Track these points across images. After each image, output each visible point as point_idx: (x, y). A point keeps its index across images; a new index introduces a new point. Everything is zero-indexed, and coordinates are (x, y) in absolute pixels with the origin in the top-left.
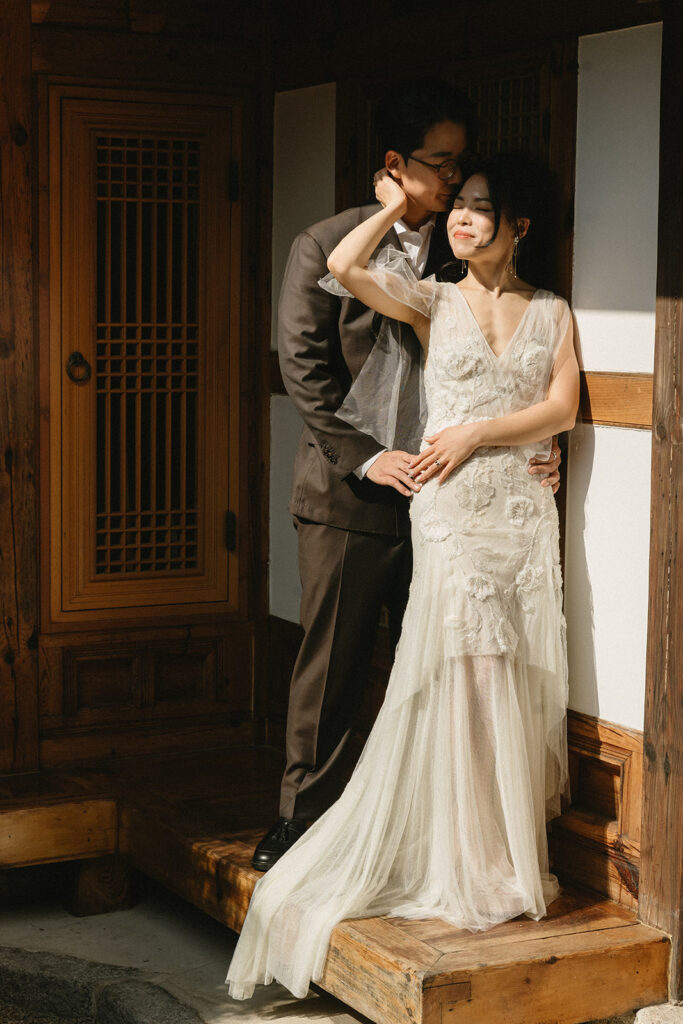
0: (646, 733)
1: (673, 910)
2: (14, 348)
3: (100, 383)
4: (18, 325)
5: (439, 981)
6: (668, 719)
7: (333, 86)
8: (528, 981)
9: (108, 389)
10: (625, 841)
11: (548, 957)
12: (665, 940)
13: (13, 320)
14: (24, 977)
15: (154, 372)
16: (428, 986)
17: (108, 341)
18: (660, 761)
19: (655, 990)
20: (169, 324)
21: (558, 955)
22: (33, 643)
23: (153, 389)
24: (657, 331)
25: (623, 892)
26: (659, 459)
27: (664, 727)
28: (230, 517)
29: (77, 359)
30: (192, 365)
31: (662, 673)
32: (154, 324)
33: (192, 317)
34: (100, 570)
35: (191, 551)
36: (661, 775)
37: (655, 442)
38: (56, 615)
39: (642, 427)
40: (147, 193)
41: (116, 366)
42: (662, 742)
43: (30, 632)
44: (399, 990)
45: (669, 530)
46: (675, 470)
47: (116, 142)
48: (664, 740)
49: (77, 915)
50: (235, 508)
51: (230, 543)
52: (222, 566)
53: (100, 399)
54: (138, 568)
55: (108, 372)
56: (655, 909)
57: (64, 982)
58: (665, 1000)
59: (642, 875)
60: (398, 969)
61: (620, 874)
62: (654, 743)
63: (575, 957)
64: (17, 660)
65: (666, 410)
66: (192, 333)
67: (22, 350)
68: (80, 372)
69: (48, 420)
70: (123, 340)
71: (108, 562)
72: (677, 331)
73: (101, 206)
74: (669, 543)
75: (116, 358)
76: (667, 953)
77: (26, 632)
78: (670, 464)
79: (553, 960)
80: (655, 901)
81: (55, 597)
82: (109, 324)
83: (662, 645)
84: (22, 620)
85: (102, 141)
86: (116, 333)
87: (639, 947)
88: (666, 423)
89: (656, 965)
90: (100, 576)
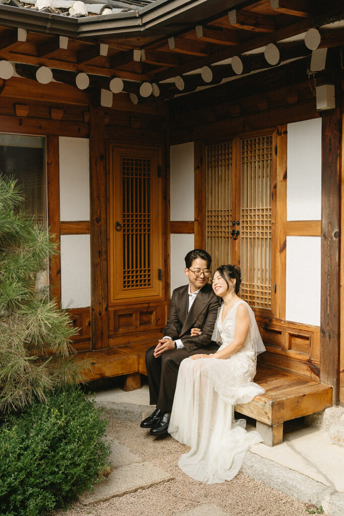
0: (322, 326)
1: (333, 378)
2: (100, 220)
3: (124, 231)
4: (102, 214)
5: (276, 403)
6: (330, 322)
7: (192, 143)
8: (298, 402)
9: (126, 233)
10: (312, 359)
11: (303, 394)
12: (332, 388)
13: (100, 212)
14: (119, 411)
15: (138, 227)
16: (273, 405)
17: (126, 218)
18: (327, 334)
19: (330, 403)
20: (143, 213)
21: (305, 394)
22: (106, 309)
23: (138, 232)
24: (322, 207)
25: (312, 374)
26: (324, 245)
27: (328, 324)
28: (159, 270)
29: (118, 224)
30: (149, 225)
31: (327, 308)
32: (139, 213)
33: (149, 212)
34: (125, 287)
35: (149, 280)
36: (328, 338)
37: (322, 240)
38: (112, 300)
39: (319, 236)
40: (136, 175)
41: (128, 226)
42: (327, 329)
43: (106, 306)
44: (261, 407)
45: (329, 265)
46: (330, 248)
47: (128, 160)
48: (328, 328)
49: (126, 391)
50: (161, 268)
51: (160, 278)
52: (158, 285)
53: (124, 235)
54: (135, 286)
55: (126, 228)
56: (326, 379)
57: (133, 411)
58: (332, 406)
59: (321, 369)
60: (261, 400)
61: (311, 369)
62: (325, 329)
63: (310, 394)
64: (102, 314)
65: (326, 230)
66: (149, 216)
67: (103, 221)
68: (119, 228)
69: (110, 242)
70: (130, 218)
71: (126, 284)
72: (330, 207)
73: (124, 178)
74: (328, 269)
75: (128, 223)
76: (332, 391)
77: (104, 306)
78: (328, 246)
79: (304, 395)
80: (326, 376)
81: (112, 296)
82: (126, 213)
83: (327, 299)
84: (103, 302)
85: (124, 159)
86: (128, 216)
87: (325, 390)
88: (326, 234)
89: (330, 395)
90: (125, 288)
